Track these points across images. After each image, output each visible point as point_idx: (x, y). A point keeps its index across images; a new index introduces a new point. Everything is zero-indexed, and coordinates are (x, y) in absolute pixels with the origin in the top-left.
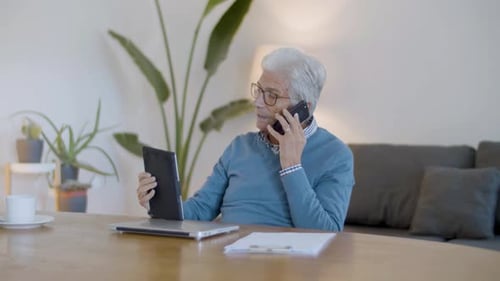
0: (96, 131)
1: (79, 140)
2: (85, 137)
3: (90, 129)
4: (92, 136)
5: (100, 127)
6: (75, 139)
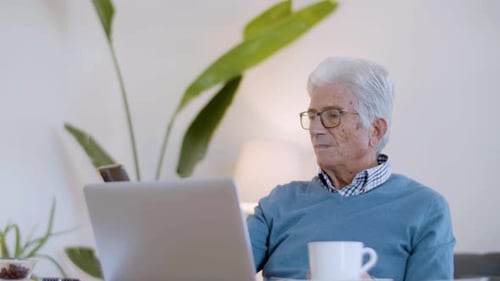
0: (49, 234)
1: (27, 245)
2: (35, 241)
3: (41, 233)
4: (42, 241)
5: (54, 231)
6: (23, 243)
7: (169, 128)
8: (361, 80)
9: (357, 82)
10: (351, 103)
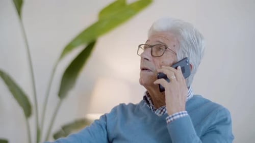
7: (54, 70)
8: (185, 34)
9: (183, 34)
10: (174, 46)
